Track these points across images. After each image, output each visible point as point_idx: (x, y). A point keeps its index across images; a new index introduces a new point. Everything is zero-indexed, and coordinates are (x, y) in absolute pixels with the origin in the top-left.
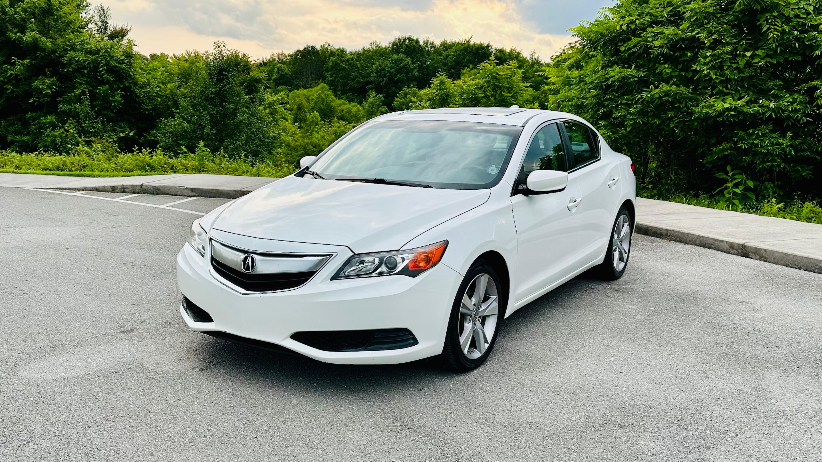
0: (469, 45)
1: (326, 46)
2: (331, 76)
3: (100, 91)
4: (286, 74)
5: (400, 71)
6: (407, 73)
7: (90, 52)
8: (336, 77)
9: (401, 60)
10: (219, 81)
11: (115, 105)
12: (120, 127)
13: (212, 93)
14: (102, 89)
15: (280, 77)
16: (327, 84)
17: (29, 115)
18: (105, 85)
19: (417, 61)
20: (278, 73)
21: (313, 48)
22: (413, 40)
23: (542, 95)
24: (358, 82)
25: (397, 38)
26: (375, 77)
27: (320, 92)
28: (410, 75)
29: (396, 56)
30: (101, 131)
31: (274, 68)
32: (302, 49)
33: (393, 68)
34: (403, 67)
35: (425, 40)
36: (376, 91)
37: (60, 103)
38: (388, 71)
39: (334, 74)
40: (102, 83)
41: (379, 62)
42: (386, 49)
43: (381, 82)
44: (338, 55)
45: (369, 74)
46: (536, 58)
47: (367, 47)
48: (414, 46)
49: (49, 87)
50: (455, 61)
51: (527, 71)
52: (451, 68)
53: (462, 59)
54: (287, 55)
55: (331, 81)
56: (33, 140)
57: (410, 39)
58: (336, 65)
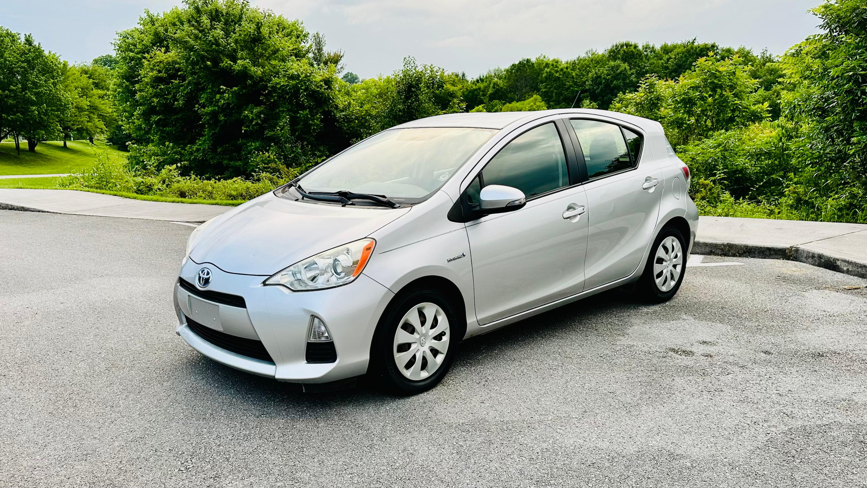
0: (692, 48)
1: (541, 58)
2: (545, 88)
3: (300, 116)
4: (502, 88)
5: (616, 77)
6: (624, 79)
7: (292, 77)
8: (550, 88)
9: (618, 66)
10: (407, 98)
11: (314, 128)
12: (319, 151)
13: (400, 111)
14: (302, 113)
15: (496, 91)
16: (541, 96)
17: (240, 141)
18: (306, 110)
19: (635, 66)
20: (494, 87)
21: (528, 61)
22: (631, 45)
23: (774, 95)
24: (573, 91)
25: (615, 44)
26: (590, 85)
27: (532, 104)
28: (628, 81)
29: (612, 63)
30: (300, 155)
31: (490, 83)
32: (517, 63)
33: (609, 75)
34: (620, 73)
35: (644, 44)
36: (591, 99)
37: (266, 130)
38: (604, 78)
39: (548, 85)
40: (303, 108)
41: (596, 70)
42: (603, 56)
43: (597, 89)
44: (552, 65)
45: (585, 82)
46: (768, 56)
47: (583, 55)
48: (632, 51)
49: (258, 116)
50: (676, 64)
51: (758, 70)
52: (672, 72)
53: (684, 62)
54: (503, 70)
55: (545, 91)
56: (244, 165)
57: (627, 45)
58: (550, 75)
